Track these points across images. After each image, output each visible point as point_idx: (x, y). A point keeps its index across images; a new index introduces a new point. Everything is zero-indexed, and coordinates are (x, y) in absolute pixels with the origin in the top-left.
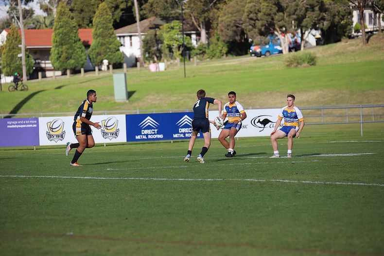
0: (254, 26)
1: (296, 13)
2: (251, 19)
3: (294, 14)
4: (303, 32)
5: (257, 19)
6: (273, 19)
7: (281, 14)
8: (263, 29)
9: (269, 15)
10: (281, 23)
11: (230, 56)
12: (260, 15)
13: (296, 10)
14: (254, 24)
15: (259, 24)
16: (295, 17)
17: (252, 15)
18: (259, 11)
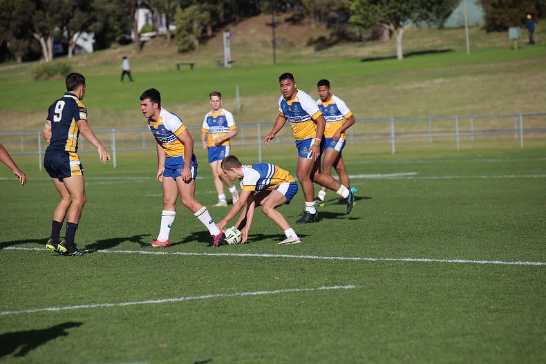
0: (8, 27)
1: (60, 11)
3: (57, 12)
4: (72, 34)
5: (11, 19)
6: (31, 18)
7: (41, 12)
8: (19, 31)
9: (24, 13)
10: (41, 24)
12: (14, 14)
13: (60, 8)
14: (9, 24)
15: (13, 24)
16: (58, 16)
17: (4, 14)
18: (13, 8)
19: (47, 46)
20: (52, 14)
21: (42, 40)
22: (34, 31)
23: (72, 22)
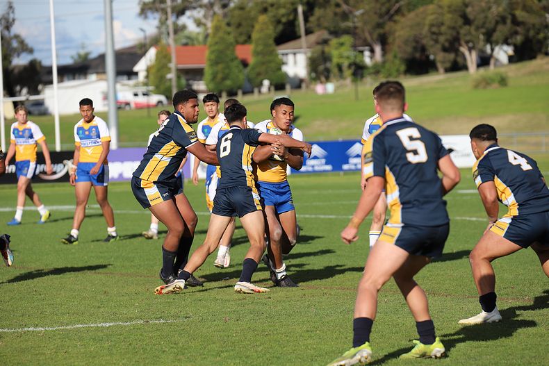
0: (436, 41)
1: (485, 26)
2: (434, 33)
3: (482, 27)
4: (493, 47)
6: (458, 33)
7: (467, 27)
8: (447, 44)
9: (454, 28)
10: (468, 38)
11: (408, 76)
12: (443, 29)
13: (484, 23)
14: (438, 38)
15: (442, 39)
16: (483, 30)
17: (434, 29)
18: (442, 24)
19: (472, 59)
20: (477, 28)
21: (467, 53)
22: (460, 45)
23: (496, 36)
